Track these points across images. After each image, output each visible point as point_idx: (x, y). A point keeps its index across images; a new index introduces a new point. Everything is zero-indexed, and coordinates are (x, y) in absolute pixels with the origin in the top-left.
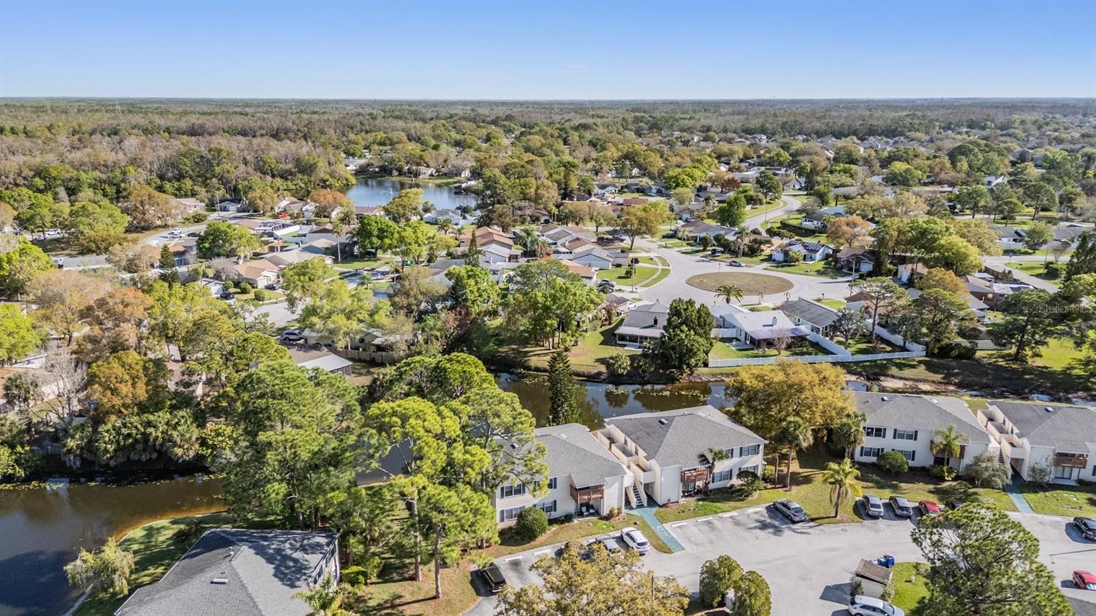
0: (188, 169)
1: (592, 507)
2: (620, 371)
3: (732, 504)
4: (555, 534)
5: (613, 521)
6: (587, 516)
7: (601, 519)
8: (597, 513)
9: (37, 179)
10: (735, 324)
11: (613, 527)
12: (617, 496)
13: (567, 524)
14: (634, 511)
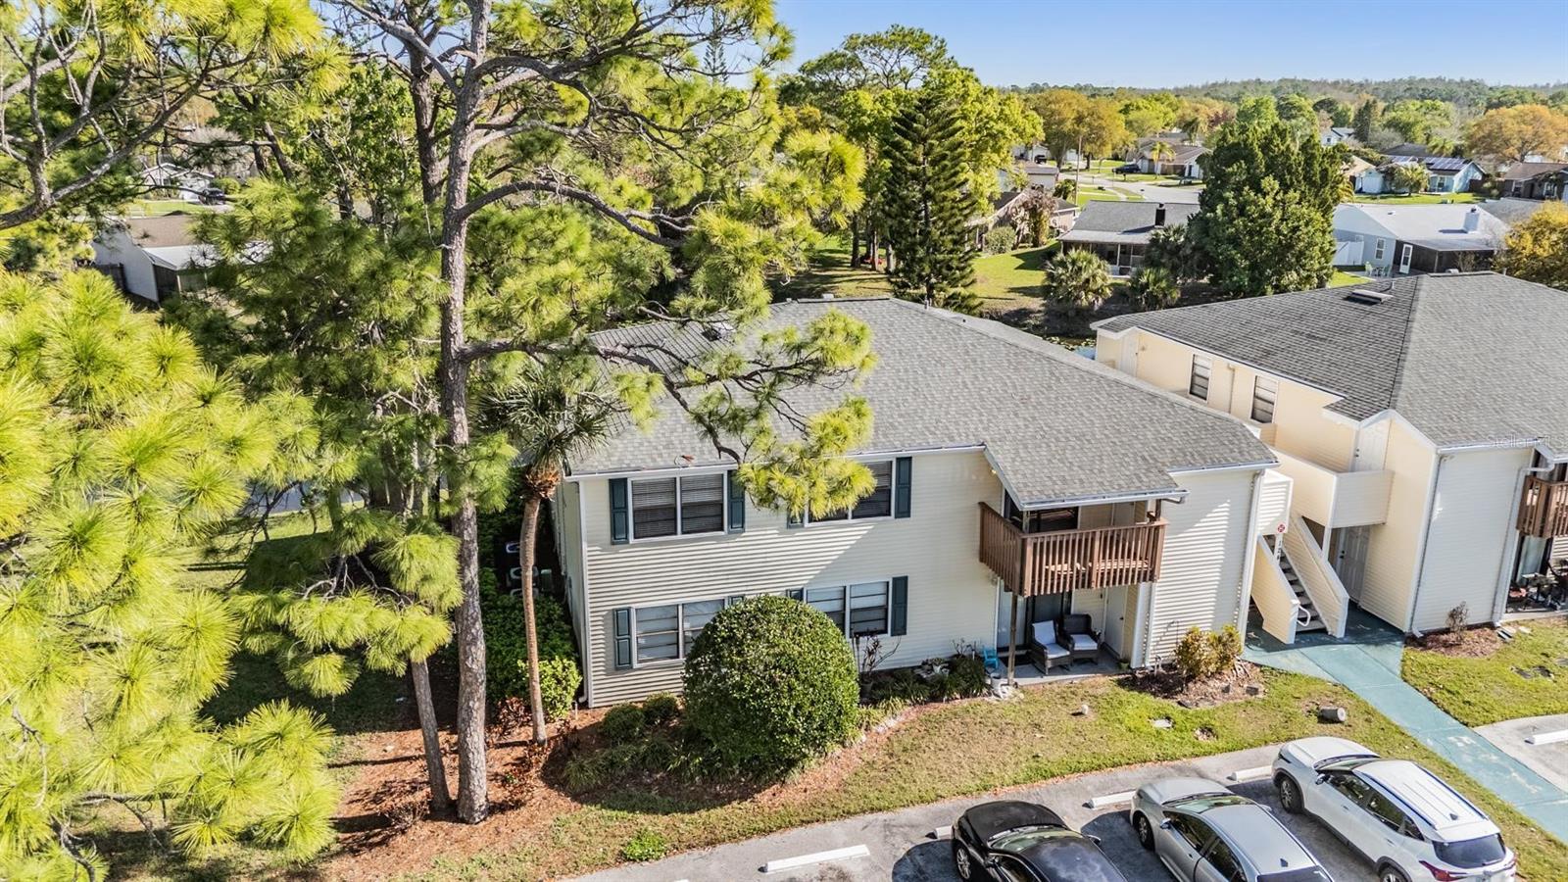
1: (1085, 625)
2: (1086, 298)
4: (896, 751)
5: (1203, 699)
6: (1061, 667)
8: (1108, 657)
11: (1207, 730)
12: (1214, 575)
13: (961, 703)
14: (1293, 656)
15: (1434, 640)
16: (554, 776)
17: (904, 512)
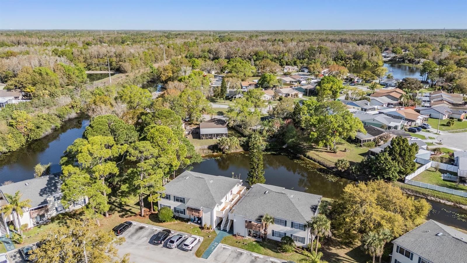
7: (200, 227)
8: (201, 223)
9: (254, 56)
11: (198, 233)
13: (184, 223)
14: (219, 231)
15: (235, 235)
16: (150, 216)
17: (184, 203)
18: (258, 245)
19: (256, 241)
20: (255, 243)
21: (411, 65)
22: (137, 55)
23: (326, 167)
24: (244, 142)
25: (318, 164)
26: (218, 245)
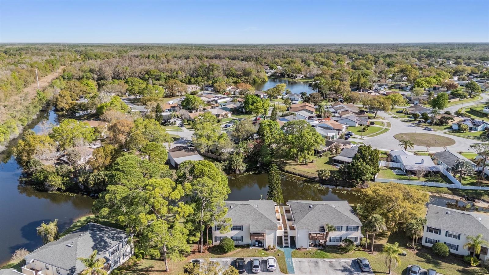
0: (200, 72)
1: (261, 243)
2: (324, 178)
3: (335, 255)
4: (238, 252)
5: (268, 252)
6: (257, 247)
7: (264, 249)
8: (263, 246)
9: (146, 75)
10: (401, 161)
11: (267, 255)
12: (273, 240)
13: (246, 249)
14: (282, 249)
15: (299, 249)
16: (208, 250)
17: (242, 230)
18: (322, 252)
19: (319, 249)
20: (319, 251)
21: (290, 80)
22: (6, 80)
23: (308, 178)
24: (225, 166)
25: (299, 177)
26: (292, 260)
